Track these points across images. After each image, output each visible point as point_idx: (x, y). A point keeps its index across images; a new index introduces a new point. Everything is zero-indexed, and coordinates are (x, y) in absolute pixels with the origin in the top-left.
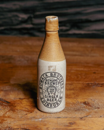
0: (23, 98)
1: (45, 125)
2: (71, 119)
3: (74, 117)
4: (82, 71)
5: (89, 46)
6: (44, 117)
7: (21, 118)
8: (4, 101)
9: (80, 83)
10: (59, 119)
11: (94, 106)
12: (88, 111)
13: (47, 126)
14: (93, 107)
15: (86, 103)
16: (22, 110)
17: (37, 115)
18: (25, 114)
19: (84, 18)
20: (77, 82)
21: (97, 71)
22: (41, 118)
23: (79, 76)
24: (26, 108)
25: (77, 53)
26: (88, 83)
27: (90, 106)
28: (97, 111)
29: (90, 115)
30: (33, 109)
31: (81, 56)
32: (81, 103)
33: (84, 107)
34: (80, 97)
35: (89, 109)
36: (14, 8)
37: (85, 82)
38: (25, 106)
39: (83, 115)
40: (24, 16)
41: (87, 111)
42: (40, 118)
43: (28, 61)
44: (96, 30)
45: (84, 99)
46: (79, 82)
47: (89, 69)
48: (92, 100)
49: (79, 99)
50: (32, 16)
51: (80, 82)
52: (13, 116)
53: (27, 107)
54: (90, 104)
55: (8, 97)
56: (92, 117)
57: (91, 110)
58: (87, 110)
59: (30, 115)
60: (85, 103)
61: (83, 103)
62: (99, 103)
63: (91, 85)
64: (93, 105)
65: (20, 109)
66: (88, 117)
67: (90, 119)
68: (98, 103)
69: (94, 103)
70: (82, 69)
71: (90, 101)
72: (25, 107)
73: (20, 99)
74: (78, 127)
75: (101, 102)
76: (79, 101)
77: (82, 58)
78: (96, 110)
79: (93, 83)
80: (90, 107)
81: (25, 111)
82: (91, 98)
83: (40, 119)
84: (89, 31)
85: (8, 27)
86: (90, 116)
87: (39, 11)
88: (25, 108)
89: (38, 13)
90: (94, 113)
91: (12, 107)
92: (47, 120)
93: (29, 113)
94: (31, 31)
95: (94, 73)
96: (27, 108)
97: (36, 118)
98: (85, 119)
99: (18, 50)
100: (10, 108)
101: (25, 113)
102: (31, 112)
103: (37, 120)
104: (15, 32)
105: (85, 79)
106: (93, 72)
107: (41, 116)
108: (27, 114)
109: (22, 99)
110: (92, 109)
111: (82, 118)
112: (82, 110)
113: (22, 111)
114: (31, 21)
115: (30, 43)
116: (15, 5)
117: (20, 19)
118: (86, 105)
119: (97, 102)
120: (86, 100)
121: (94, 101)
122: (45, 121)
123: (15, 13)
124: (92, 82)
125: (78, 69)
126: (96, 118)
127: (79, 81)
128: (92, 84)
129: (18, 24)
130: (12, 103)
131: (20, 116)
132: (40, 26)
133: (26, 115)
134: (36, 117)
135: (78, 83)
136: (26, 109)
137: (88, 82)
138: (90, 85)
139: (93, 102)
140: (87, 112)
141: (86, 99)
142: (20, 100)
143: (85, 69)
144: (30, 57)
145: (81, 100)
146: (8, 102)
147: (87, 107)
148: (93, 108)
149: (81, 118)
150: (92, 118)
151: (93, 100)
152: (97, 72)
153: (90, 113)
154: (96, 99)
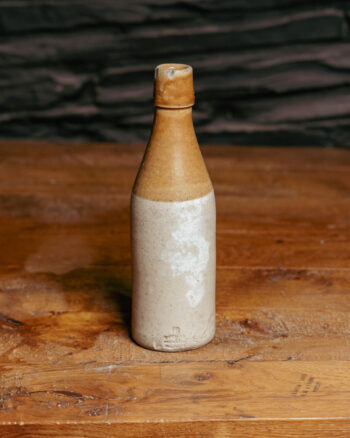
0: (61, 311)
1: (124, 382)
2: (199, 365)
3: (209, 359)
4: (243, 236)
5: (268, 166)
6: (123, 360)
7: (54, 363)
8: (5, 320)
9: (233, 270)
10: (167, 367)
11: (270, 331)
12: (252, 343)
13: (130, 385)
14: (268, 333)
15: (249, 322)
16: (58, 343)
17: (102, 355)
18: (66, 352)
19: (252, 83)
20: (226, 267)
21: (288, 236)
22: (114, 364)
23: (233, 250)
24: (70, 338)
25: (231, 188)
26: (259, 271)
28: (279, 344)
29: (258, 354)
30: (89, 341)
31: (241, 195)
32: (233, 322)
33: (242, 333)
34: (231, 307)
35: (257, 339)
36: (41, 54)
37: (248, 268)
38: (66, 331)
39: (237, 354)
40: (71, 80)
41: (248, 344)
42: (109, 364)
43: (80, 210)
44: (289, 121)
45: (242, 313)
46: (231, 267)
47: (265, 232)
48: (266, 314)
49: (229, 313)
50: (96, 79)
51: (236, 267)
52: (33, 359)
53: (72, 335)
54: (261, 327)
55: (17, 308)
56: (264, 361)
57: (262, 342)
58: (250, 341)
59: (80, 356)
60: (245, 323)
61: (241, 323)
62: (286, 323)
63: (267, 276)
64: (270, 329)
65: (52, 341)
66: (253, 359)
67: (256, 364)
68: (284, 324)
69: (271, 324)
70: (243, 232)
71: (260, 318)
72: (67, 335)
73: (53, 313)
74: (220, 387)
75: (293, 321)
76: (228, 318)
77: (244, 201)
78: (277, 340)
79: (274, 270)
80: (258, 334)
81: (67, 345)
82: (265, 310)
83: (111, 367)
84: (269, 123)
85: (22, 114)
86: (259, 358)
87: (117, 64)
88: (65, 337)
89: (112, 71)
90: (271, 349)
91: (30, 335)
92: (129, 369)
93: (79, 352)
94: (93, 127)
95: (280, 242)
96: (74, 338)
97: (100, 365)
98: (241, 366)
99: (53, 181)
100: (22, 338)
101: (66, 350)
102: (86, 348)
103: (100, 369)
104: (44, 130)
105: (249, 258)
106: (278, 238)
107: (113, 358)
108: (71, 354)
109: (59, 313)
110: (264, 338)
111: (232, 364)
112: (236, 342)
113: (58, 346)
114: (94, 94)
115: (88, 160)
116: (43, 46)
117: (59, 89)
118: (248, 329)
119: (281, 320)
120: (249, 316)
121: (272, 319)
122: (123, 372)
123: (44, 72)
124: (271, 268)
125: (231, 232)
126: (276, 364)
127: (233, 263)
128: (268, 271)
129: (52, 105)
130: (28, 323)
131: (50, 358)
132: (119, 111)
133: (70, 357)
134: (99, 360)
135: (228, 270)
136: (71, 341)
137: (257, 268)
138: (265, 273)
139: (269, 321)
140: (248, 347)
141: (249, 311)
142: (54, 317)
143: (252, 232)
144: (86, 199)
145: (233, 314)
146: (17, 322)
147: (252, 332)
148: (267, 336)
149: (229, 363)
150: (262, 364)
151: (270, 315)
152: (286, 239)
153: (258, 348)
154: (280, 313)
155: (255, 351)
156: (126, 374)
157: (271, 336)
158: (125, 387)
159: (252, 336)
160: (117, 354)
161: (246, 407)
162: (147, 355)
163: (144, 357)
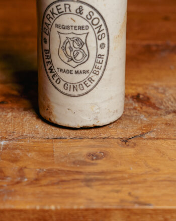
1: (15, 160)
2: (92, 142)
3: (103, 136)
6: (16, 135)
10: (60, 144)
11: (162, 107)
12: (145, 119)
13: (21, 164)
14: (158, 109)
15: (141, 96)
22: (6, 139)
27: (153, 106)
28: (171, 120)
29: (153, 131)
33: (135, 109)
35: (150, 115)
41: (141, 120)
42: (2, 140)
45: (134, 87)
48: (157, 88)
54: (153, 101)
56: (157, 139)
57: (155, 118)
58: (142, 117)
60: (137, 98)
61: (133, 97)
63: (156, 51)
64: (161, 104)
66: (145, 137)
67: (150, 142)
69: (162, 99)
71: (151, 92)
74: (114, 169)
78: (170, 117)
79: (162, 45)
80: (151, 110)
82: (156, 84)
83: (3, 143)
86: (152, 135)
90: (163, 126)
92: (21, 145)
95: (166, 19)
98: (135, 144)
107: (6, 133)
110: (156, 114)
111: (126, 142)
112: (129, 118)
118: (140, 104)
119: (172, 95)
120: (140, 90)
121: (163, 93)
122: (15, 149)
124: (159, 42)
126: (169, 142)
128: (157, 46)
138: (154, 48)
139: (160, 96)
140: (142, 123)
141: (140, 86)
147: (144, 108)
148: (159, 112)
149: (123, 141)
150: (156, 142)
151: (161, 90)
153: (151, 125)
154: (170, 88)
155: (149, 128)
156: (18, 151)
157: (163, 112)
158: (17, 166)
159: (145, 112)
160: (10, 129)
161: (140, 192)
162: (40, 130)
163: (37, 132)
